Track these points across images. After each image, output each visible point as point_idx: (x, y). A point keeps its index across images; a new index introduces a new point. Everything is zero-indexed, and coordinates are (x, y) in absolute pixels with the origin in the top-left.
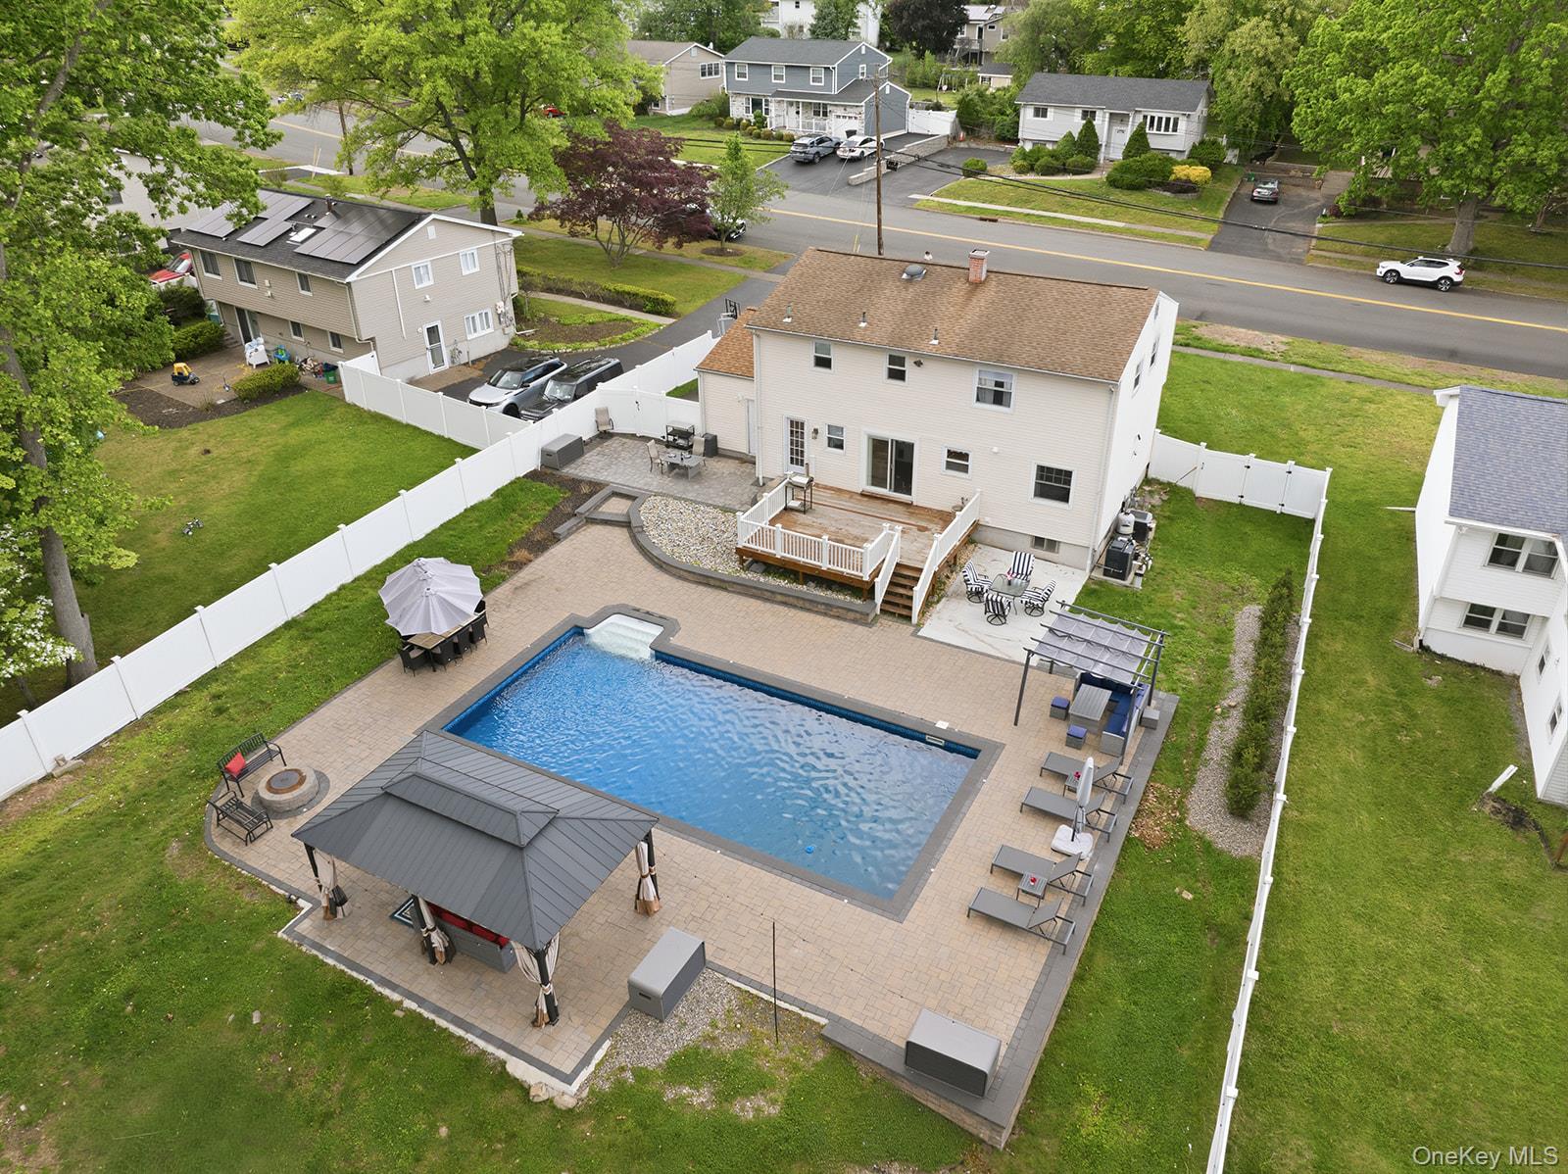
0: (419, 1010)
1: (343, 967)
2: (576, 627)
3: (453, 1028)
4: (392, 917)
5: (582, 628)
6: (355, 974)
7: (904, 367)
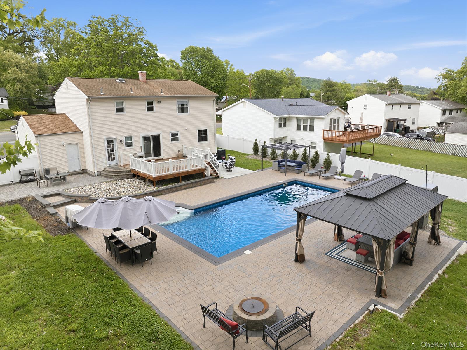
0: (442, 270)
7: (153, 105)
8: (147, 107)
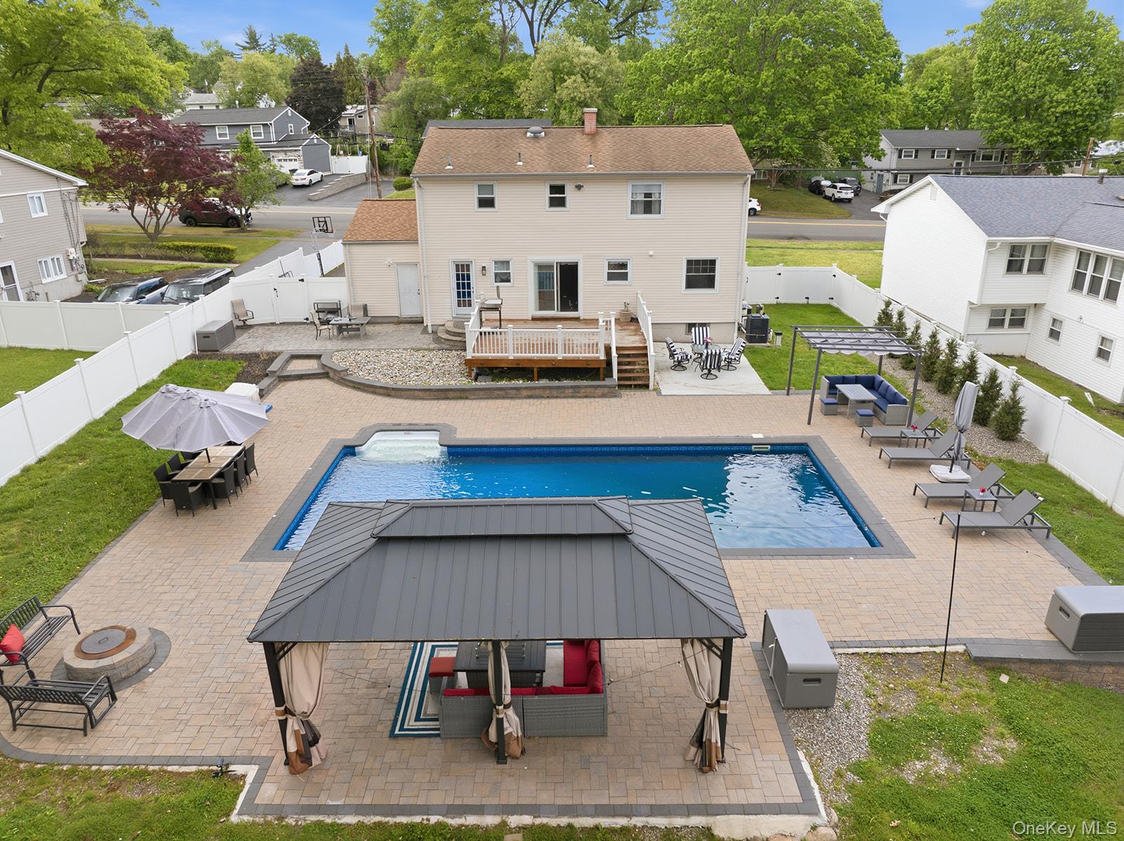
0: (538, 821)
1: (378, 819)
2: (346, 447)
3: (605, 822)
4: (392, 735)
5: (354, 447)
6: (404, 820)
7: (564, 193)
8: (551, 198)
